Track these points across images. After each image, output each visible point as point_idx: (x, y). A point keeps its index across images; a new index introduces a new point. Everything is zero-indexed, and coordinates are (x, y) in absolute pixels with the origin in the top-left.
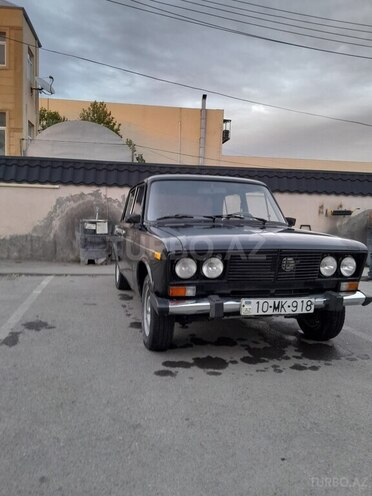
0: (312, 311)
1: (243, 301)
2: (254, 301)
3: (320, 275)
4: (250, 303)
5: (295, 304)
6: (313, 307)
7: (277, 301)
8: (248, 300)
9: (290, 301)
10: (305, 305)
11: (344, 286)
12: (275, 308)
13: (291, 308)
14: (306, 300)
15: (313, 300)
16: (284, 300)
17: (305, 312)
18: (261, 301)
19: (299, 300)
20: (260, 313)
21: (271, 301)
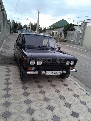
0: (63, 74)
1: (47, 72)
2: (49, 72)
3: (66, 65)
4: (48, 72)
5: (59, 72)
6: (63, 73)
7: (55, 72)
8: (48, 71)
9: (58, 72)
10: (61, 73)
11: (71, 68)
12: (54, 73)
13: (58, 73)
14: (61, 71)
15: (63, 71)
16: (56, 71)
17: (61, 74)
18: (51, 72)
19: (60, 71)
20: (51, 74)
21: (53, 72)
